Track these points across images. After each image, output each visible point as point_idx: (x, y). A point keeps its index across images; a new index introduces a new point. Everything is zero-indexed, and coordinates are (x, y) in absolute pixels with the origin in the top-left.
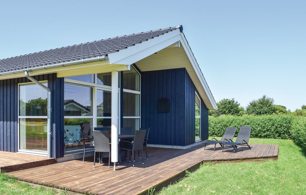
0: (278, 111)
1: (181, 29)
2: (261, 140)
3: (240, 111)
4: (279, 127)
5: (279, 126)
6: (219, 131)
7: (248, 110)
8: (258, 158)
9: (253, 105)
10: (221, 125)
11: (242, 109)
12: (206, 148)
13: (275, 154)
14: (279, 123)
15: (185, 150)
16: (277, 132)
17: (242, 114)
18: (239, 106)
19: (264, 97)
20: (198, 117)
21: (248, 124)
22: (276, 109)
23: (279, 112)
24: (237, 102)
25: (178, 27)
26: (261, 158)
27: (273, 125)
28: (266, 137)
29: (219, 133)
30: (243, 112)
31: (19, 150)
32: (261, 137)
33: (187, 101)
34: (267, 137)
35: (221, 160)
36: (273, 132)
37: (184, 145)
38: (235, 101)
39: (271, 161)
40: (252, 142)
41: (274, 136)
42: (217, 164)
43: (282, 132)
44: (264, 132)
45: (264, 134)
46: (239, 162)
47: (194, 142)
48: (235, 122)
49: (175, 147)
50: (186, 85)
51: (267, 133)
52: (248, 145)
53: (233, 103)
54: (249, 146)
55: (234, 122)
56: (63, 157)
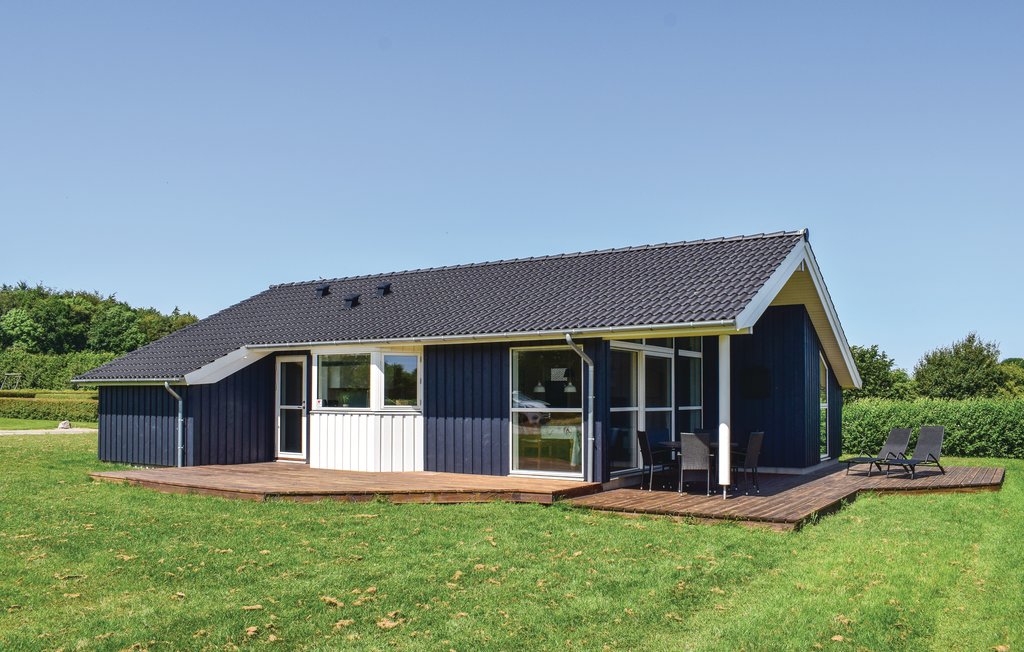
0: (1012, 383)
1: (806, 236)
2: (965, 462)
3: (894, 382)
4: (1010, 430)
5: (1009, 426)
6: (855, 439)
7: (920, 376)
8: (962, 487)
9: (937, 362)
10: (860, 425)
11: (901, 377)
12: (850, 472)
13: (997, 480)
14: (1010, 418)
15: (806, 476)
16: (1005, 441)
17: (901, 391)
18: (892, 368)
19: (971, 339)
20: (824, 406)
21: (931, 421)
22: (1007, 378)
23: (1016, 384)
24: (884, 356)
25: (801, 232)
26: (967, 486)
27: (995, 425)
28: (976, 453)
29: (854, 446)
30: (905, 385)
31: (511, 471)
32: (963, 454)
33: (807, 374)
34: (978, 455)
35: (893, 489)
36: (994, 442)
37: (803, 466)
38: (880, 353)
39: (986, 493)
40: (945, 461)
41: (998, 451)
42: (886, 496)
43: (1016, 440)
44: (971, 442)
45: (971, 448)
46: (927, 493)
47: (817, 461)
48: (897, 416)
49: (782, 471)
50: (806, 340)
51: (978, 444)
52: (939, 465)
53: (873, 357)
54: (941, 468)
55: (893, 418)
56: (609, 481)
